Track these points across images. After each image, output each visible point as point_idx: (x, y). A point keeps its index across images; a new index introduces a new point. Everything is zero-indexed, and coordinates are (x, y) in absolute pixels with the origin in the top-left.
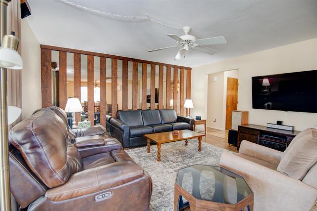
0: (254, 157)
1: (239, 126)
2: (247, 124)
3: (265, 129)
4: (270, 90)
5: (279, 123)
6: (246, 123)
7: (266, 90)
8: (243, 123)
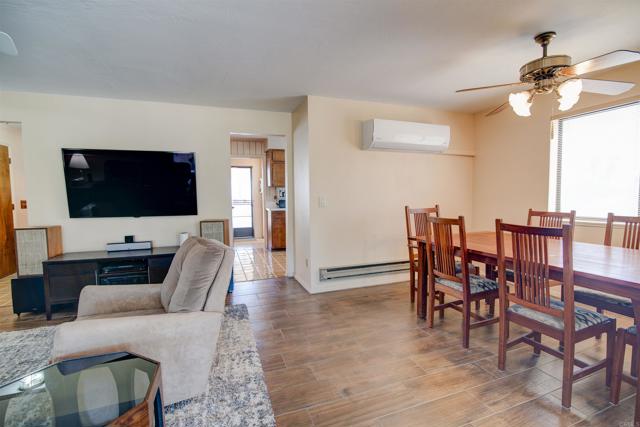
0: (114, 312)
1: (44, 263)
2: (61, 255)
3: (106, 256)
4: (90, 176)
5: (129, 239)
6: (59, 253)
7: (81, 179)
8: (53, 254)
